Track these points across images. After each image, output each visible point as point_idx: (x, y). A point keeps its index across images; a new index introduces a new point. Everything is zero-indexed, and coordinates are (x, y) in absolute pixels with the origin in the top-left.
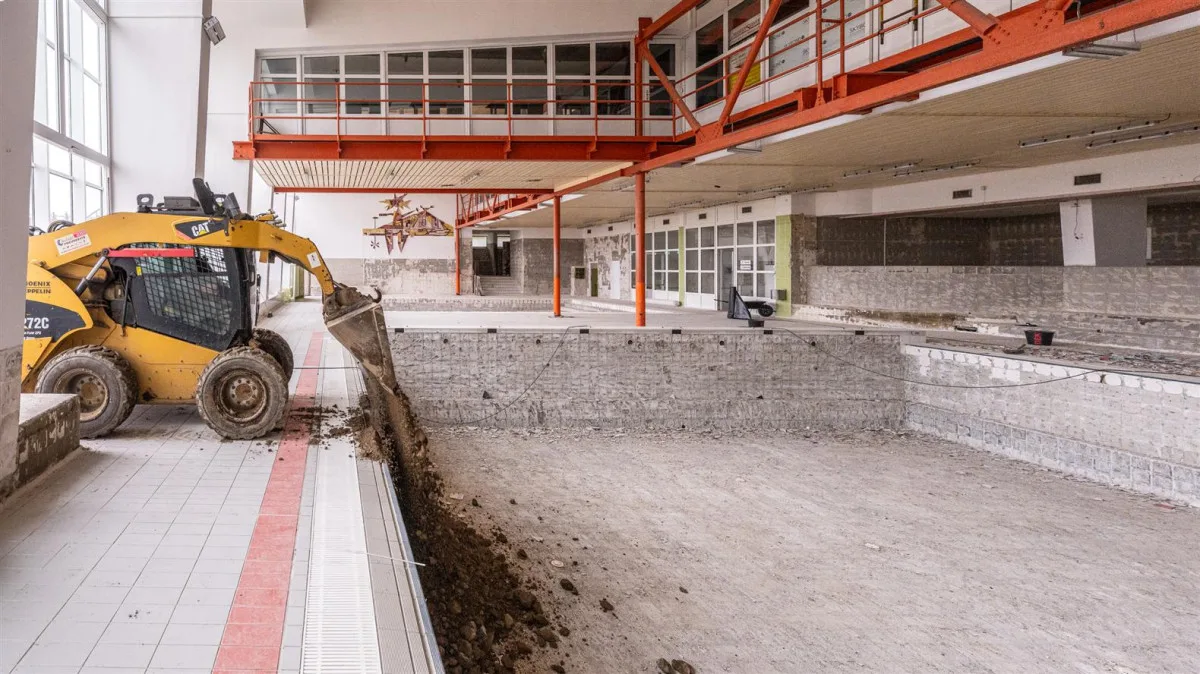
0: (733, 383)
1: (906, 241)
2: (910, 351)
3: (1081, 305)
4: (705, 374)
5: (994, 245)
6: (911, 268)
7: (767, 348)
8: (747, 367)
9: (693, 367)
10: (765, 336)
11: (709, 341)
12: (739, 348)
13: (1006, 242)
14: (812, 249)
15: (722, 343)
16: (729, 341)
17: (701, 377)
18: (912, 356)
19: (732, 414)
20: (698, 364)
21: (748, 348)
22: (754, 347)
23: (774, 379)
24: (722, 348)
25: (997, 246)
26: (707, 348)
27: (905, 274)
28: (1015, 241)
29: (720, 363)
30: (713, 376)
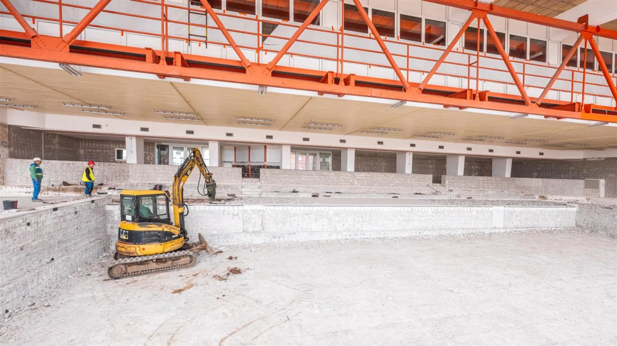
0: (36, 255)
1: (52, 146)
2: (108, 208)
3: (135, 179)
4: (17, 255)
5: (82, 152)
6: (74, 162)
7: (55, 221)
8: (45, 239)
9: (7, 252)
10: (54, 212)
11: (20, 225)
12: (39, 225)
13: (87, 150)
14: (5, 146)
15: (28, 224)
16: (33, 222)
17: (14, 259)
18: (110, 211)
19: (40, 280)
20: (11, 248)
21: (45, 224)
22: (48, 223)
23: (59, 243)
24: (29, 228)
25: (83, 152)
26: (19, 232)
27: (71, 166)
28: (91, 150)
29: (28, 242)
30: (23, 255)
